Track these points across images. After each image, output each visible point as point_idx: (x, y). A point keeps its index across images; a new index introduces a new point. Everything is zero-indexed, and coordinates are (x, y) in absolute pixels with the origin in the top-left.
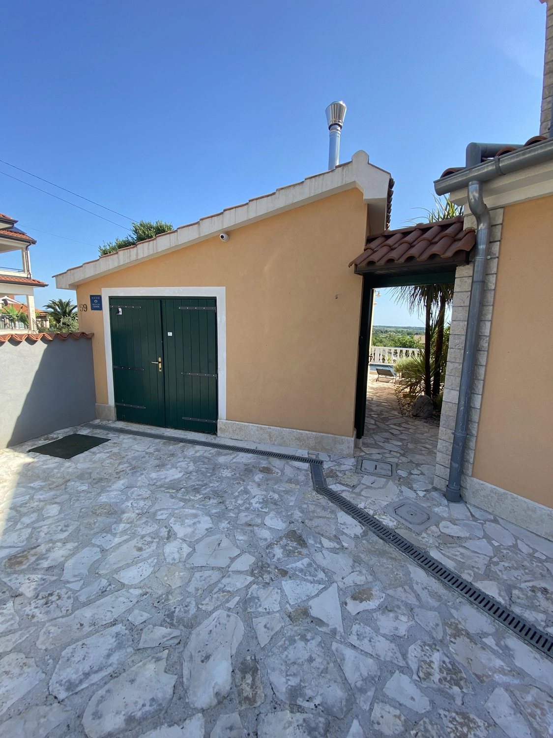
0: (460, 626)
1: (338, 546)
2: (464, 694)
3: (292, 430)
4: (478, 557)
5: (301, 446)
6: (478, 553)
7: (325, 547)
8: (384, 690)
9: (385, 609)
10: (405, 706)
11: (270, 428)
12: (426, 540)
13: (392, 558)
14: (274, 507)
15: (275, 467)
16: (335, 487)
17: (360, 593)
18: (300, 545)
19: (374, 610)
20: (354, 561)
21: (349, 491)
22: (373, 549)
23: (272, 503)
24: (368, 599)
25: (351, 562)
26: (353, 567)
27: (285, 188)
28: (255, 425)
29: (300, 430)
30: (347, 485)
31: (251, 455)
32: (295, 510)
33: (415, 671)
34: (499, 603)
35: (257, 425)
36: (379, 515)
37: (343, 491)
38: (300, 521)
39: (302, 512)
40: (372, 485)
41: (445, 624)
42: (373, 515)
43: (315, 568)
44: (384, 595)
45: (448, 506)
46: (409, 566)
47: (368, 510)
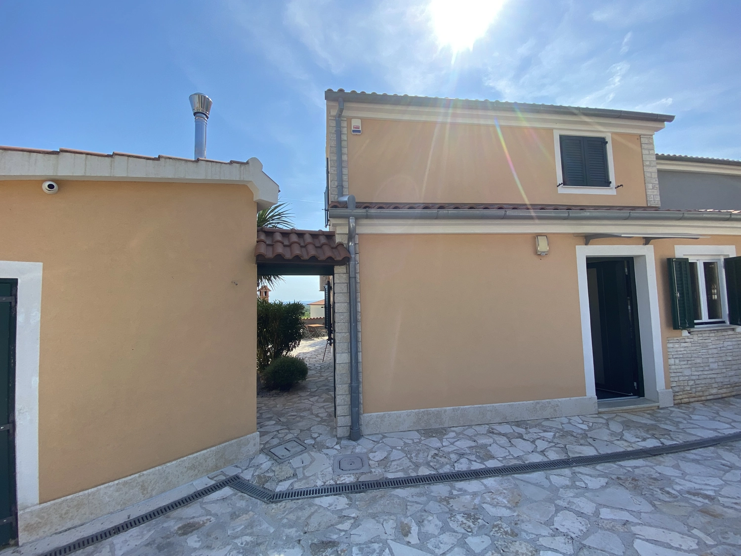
0: (443, 498)
1: (352, 521)
2: (483, 519)
3: (182, 459)
4: (403, 461)
5: (196, 475)
6: (401, 459)
7: (348, 529)
8: (476, 552)
9: (420, 523)
10: (486, 547)
11: (143, 475)
12: (377, 473)
13: (381, 497)
14: (262, 548)
15: (193, 517)
16: (282, 487)
17: (403, 530)
18: (334, 546)
19: (419, 530)
20: (373, 518)
21: (296, 481)
22: (368, 502)
23: (254, 547)
24: (410, 528)
25: (374, 521)
26: (378, 522)
27: (174, 159)
28: (111, 484)
29: (193, 453)
30: (288, 478)
31: (134, 531)
32: (283, 531)
33: (466, 532)
34: (434, 474)
35: (116, 482)
36: (338, 479)
37: (292, 484)
38: (302, 534)
39: (291, 527)
40: (304, 464)
41: (440, 502)
42: (336, 482)
43: (366, 547)
44: (410, 518)
45: (358, 445)
46: (392, 493)
47: (328, 482)
